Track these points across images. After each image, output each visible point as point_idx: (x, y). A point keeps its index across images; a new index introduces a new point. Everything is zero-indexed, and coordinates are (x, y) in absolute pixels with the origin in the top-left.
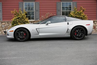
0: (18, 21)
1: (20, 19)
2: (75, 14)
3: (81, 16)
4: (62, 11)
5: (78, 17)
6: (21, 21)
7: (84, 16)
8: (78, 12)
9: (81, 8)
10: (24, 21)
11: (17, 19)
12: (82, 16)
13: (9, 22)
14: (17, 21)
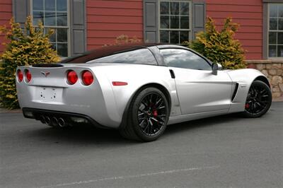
2: (212, 42)
4: (159, 29)
5: (222, 48)
6: (36, 61)
7: (236, 48)
8: (218, 36)
9: (228, 21)
10: (48, 61)
11: (21, 53)
12: (233, 45)
14: (22, 61)
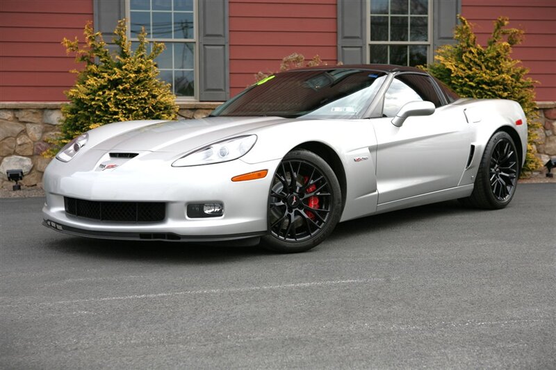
0: (116, 105)
1: (125, 91)
2: (467, 65)
3: (500, 72)
4: (368, 42)
5: (486, 77)
6: (129, 102)
7: (517, 77)
8: (480, 53)
9: (501, 24)
10: (152, 101)
11: (102, 88)
12: (508, 72)
13: (27, 109)
14: (104, 103)
